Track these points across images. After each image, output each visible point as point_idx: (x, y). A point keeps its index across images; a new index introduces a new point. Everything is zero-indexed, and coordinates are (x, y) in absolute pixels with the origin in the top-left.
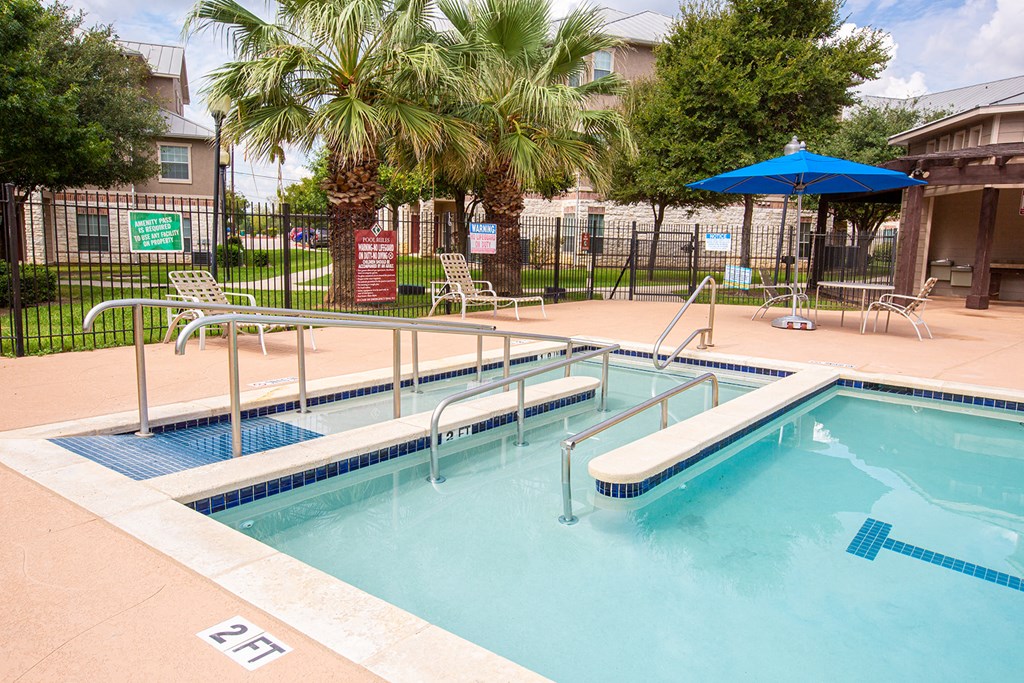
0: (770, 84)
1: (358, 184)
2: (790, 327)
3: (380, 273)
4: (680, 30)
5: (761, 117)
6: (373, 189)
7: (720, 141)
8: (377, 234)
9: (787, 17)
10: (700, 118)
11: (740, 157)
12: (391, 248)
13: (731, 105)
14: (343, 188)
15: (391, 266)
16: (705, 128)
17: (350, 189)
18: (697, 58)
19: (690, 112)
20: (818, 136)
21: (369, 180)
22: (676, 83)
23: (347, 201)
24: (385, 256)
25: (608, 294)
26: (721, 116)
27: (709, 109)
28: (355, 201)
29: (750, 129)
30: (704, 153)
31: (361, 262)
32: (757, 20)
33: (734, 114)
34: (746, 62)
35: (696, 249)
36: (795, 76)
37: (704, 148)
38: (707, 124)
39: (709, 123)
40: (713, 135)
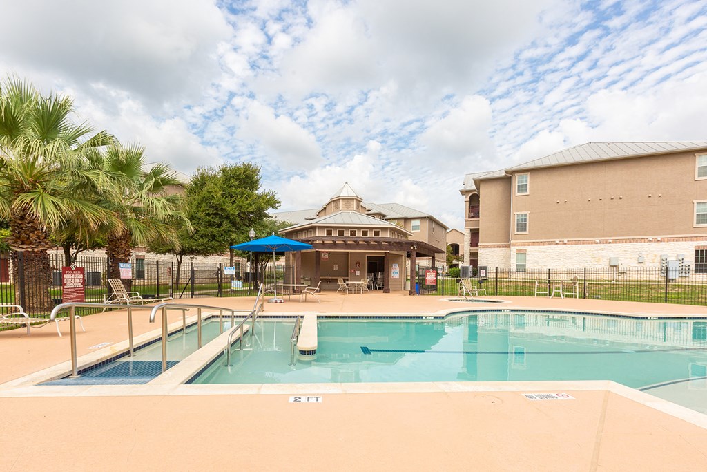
0: (241, 207)
1: (38, 240)
2: (276, 302)
3: (76, 290)
4: (197, 179)
5: (238, 220)
6: (46, 243)
7: (222, 228)
8: (74, 269)
9: (244, 182)
10: (212, 218)
11: (231, 235)
12: (81, 276)
13: (226, 214)
14: (26, 242)
15: (82, 286)
16: (215, 222)
17: (31, 243)
18: (210, 192)
19: (208, 215)
20: (260, 229)
21: (45, 238)
22: (199, 202)
23: (30, 250)
24: (78, 281)
25: (178, 297)
26: (222, 217)
27: (216, 214)
28: (36, 250)
29: (234, 224)
30: (215, 232)
31: (65, 284)
32: (233, 180)
33: (228, 217)
34: (231, 197)
35: (221, 274)
36: (251, 205)
37: (215, 230)
38: (216, 220)
39: (217, 220)
40: (220, 225)
